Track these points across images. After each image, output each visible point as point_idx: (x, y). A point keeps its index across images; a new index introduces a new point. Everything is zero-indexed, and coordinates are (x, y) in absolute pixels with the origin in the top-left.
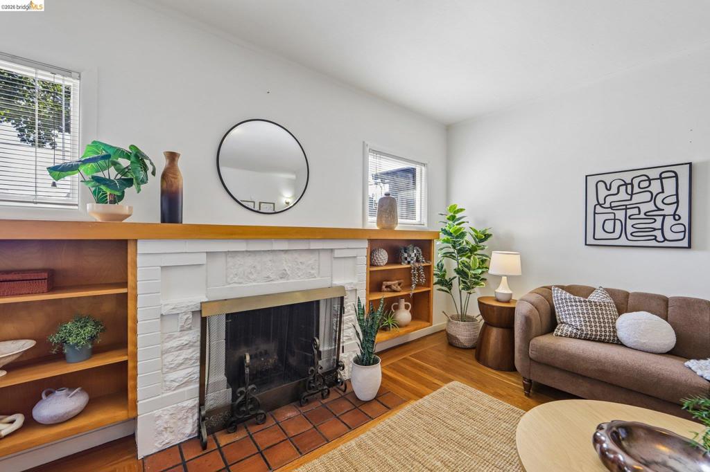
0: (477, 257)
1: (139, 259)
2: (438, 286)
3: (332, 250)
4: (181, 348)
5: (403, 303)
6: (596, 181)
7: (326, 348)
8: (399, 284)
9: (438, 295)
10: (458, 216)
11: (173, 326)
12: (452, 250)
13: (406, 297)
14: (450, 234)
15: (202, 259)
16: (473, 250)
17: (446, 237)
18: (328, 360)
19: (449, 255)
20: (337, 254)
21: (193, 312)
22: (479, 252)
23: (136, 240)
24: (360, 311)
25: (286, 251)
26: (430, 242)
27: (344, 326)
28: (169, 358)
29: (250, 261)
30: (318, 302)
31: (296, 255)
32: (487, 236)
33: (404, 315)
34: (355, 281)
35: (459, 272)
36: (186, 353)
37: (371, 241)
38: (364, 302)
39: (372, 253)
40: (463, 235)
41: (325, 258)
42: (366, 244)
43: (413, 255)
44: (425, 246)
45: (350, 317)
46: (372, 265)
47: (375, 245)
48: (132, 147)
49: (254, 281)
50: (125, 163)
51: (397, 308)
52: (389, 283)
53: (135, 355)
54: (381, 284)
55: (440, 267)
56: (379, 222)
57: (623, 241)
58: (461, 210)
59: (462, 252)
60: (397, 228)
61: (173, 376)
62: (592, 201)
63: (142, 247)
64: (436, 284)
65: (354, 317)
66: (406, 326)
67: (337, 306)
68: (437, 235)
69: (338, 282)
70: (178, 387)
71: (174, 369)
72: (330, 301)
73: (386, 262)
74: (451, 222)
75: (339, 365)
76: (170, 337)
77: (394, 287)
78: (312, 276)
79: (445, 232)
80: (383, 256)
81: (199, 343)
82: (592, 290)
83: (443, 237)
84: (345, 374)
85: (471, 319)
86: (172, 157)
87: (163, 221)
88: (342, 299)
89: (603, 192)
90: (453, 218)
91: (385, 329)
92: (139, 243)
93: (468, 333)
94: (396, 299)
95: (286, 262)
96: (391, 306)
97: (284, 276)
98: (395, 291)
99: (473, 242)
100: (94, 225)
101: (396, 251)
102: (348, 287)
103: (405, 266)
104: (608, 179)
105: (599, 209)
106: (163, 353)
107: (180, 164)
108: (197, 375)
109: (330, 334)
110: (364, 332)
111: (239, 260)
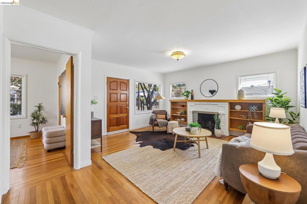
3: (218, 104)
11: (190, 113)
15: (194, 105)
41: (216, 106)
42: (227, 103)
53: (187, 116)
63: (188, 103)
77: (243, 117)
78: (214, 110)
86: (192, 91)
87: (191, 99)
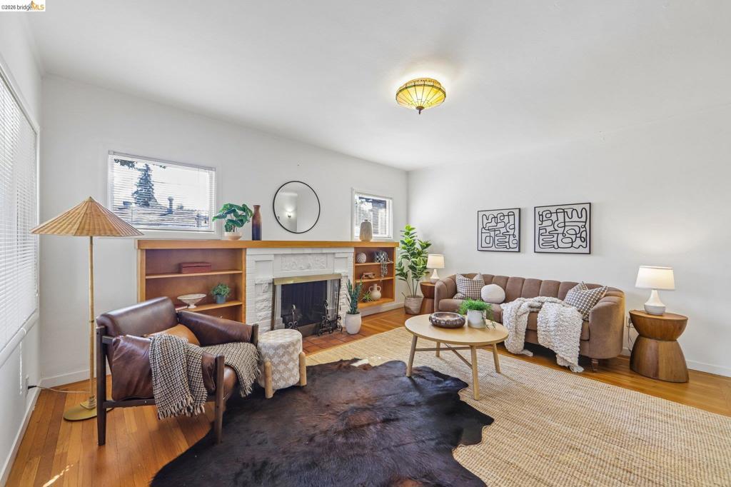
0: (421, 258)
1: (247, 257)
2: (399, 277)
3: (334, 253)
4: (264, 300)
5: (376, 286)
6: (482, 214)
7: (331, 308)
8: (374, 275)
9: (398, 282)
10: (411, 232)
11: (260, 290)
12: (407, 254)
13: (377, 282)
14: (406, 244)
15: (272, 257)
16: (419, 254)
17: (403, 246)
18: (332, 315)
19: (406, 257)
20: (337, 256)
21: (269, 284)
22: (423, 255)
23: (246, 249)
24: (350, 287)
25: (310, 254)
26: (393, 249)
27: (341, 297)
28: (258, 305)
29: (293, 259)
30: (326, 281)
31: (315, 256)
32: (428, 245)
33: (377, 294)
34: (347, 271)
35: (411, 267)
36: (266, 304)
37: (356, 248)
38: (352, 282)
39: (356, 255)
40: (414, 244)
41: (330, 258)
42: (353, 250)
43: (382, 257)
44: (390, 252)
45: (344, 291)
46: (356, 263)
47: (358, 251)
48: (244, 205)
49: (294, 269)
50: (240, 212)
51: (372, 289)
52: (367, 274)
53: (245, 302)
54: (362, 275)
55: (400, 264)
56: (361, 237)
57: (493, 248)
58: (413, 229)
59: (413, 255)
60: (372, 240)
61: (260, 314)
62: (481, 226)
63: (249, 252)
64: (397, 275)
65: (346, 292)
66: (378, 300)
67: (337, 285)
68: (397, 244)
69: (337, 271)
70: (262, 320)
71: (260, 311)
72: (333, 281)
73: (365, 261)
74: (406, 236)
75: (338, 317)
76: (259, 295)
77: (370, 276)
78: (324, 268)
79: (403, 242)
80: (363, 258)
81: (271, 299)
82: (475, 275)
83: (402, 245)
84: (341, 323)
85: (418, 297)
86: (257, 207)
87: (253, 239)
88: (340, 280)
89: (485, 221)
90: (408, 234)
91: (364, 301)
92: (247, 250)
93: (416, 305)
94: (372, 284)
95: (310, 260)
96: (368, 288)
97: (309, 267)
98: (370, 279)
99: (420, 249)
100: (227, 242)
101: (372, 255)
102: (343, 275)
103: (376, 263)
104: (487, 213)
105: (484, 231)
106: (257, 302)
107: (260, 210)
108: (270, 315)
109: (333, 301)
110: (352, 298)
111: (288, 258)
